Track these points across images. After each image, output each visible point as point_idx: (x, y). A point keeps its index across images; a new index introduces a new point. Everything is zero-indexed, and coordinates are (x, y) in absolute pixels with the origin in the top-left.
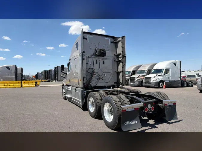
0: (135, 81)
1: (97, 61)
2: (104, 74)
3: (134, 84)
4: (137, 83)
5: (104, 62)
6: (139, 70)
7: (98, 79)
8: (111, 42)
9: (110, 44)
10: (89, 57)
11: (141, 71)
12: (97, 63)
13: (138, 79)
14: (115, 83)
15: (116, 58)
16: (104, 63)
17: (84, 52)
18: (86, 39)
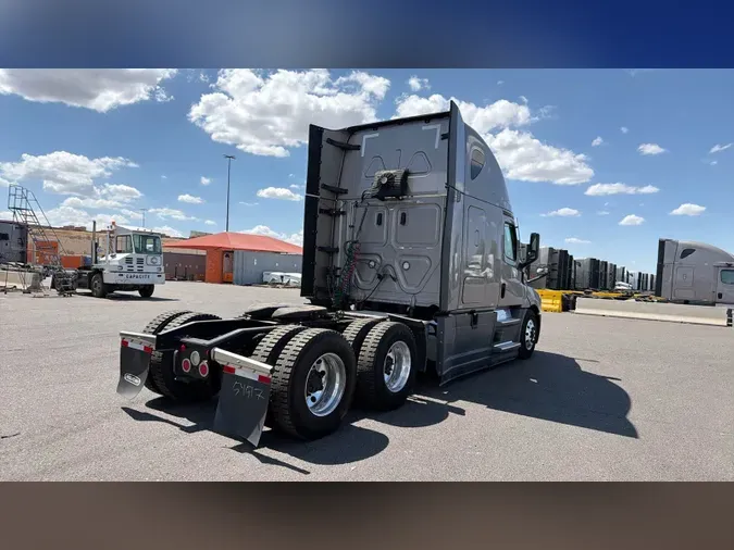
1: (380, 216)
2: (402, 259)
7: (379, 277)
8: (444, 137)
9: (438, 145)
10: (356, 206)
12: (380, 221)
17: (346, 192)
18: (358, 148)
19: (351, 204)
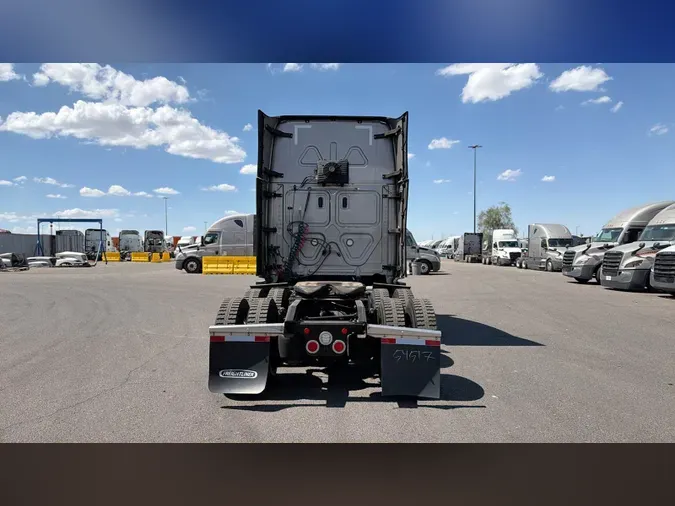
0: (622, 267)
1: (321, 200)
2: (345, 237)
3: (618, 278)
4: (626, 277)
5: (345, 200)
6: (653, 222)
7: (324, 253)
8: (377, 137)
9: (371, 144)
10: (295, 189)
11: (657, 228)
12: (321, 204)
13: (635, 259)
14: (385, 268)
15: (391, 187)
16: (345, 204)
17: (280, 175)
18: (290, 136)
19: (288, 188)
